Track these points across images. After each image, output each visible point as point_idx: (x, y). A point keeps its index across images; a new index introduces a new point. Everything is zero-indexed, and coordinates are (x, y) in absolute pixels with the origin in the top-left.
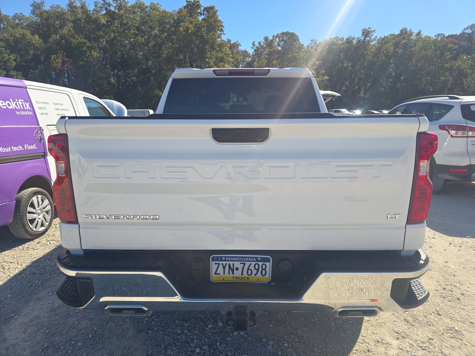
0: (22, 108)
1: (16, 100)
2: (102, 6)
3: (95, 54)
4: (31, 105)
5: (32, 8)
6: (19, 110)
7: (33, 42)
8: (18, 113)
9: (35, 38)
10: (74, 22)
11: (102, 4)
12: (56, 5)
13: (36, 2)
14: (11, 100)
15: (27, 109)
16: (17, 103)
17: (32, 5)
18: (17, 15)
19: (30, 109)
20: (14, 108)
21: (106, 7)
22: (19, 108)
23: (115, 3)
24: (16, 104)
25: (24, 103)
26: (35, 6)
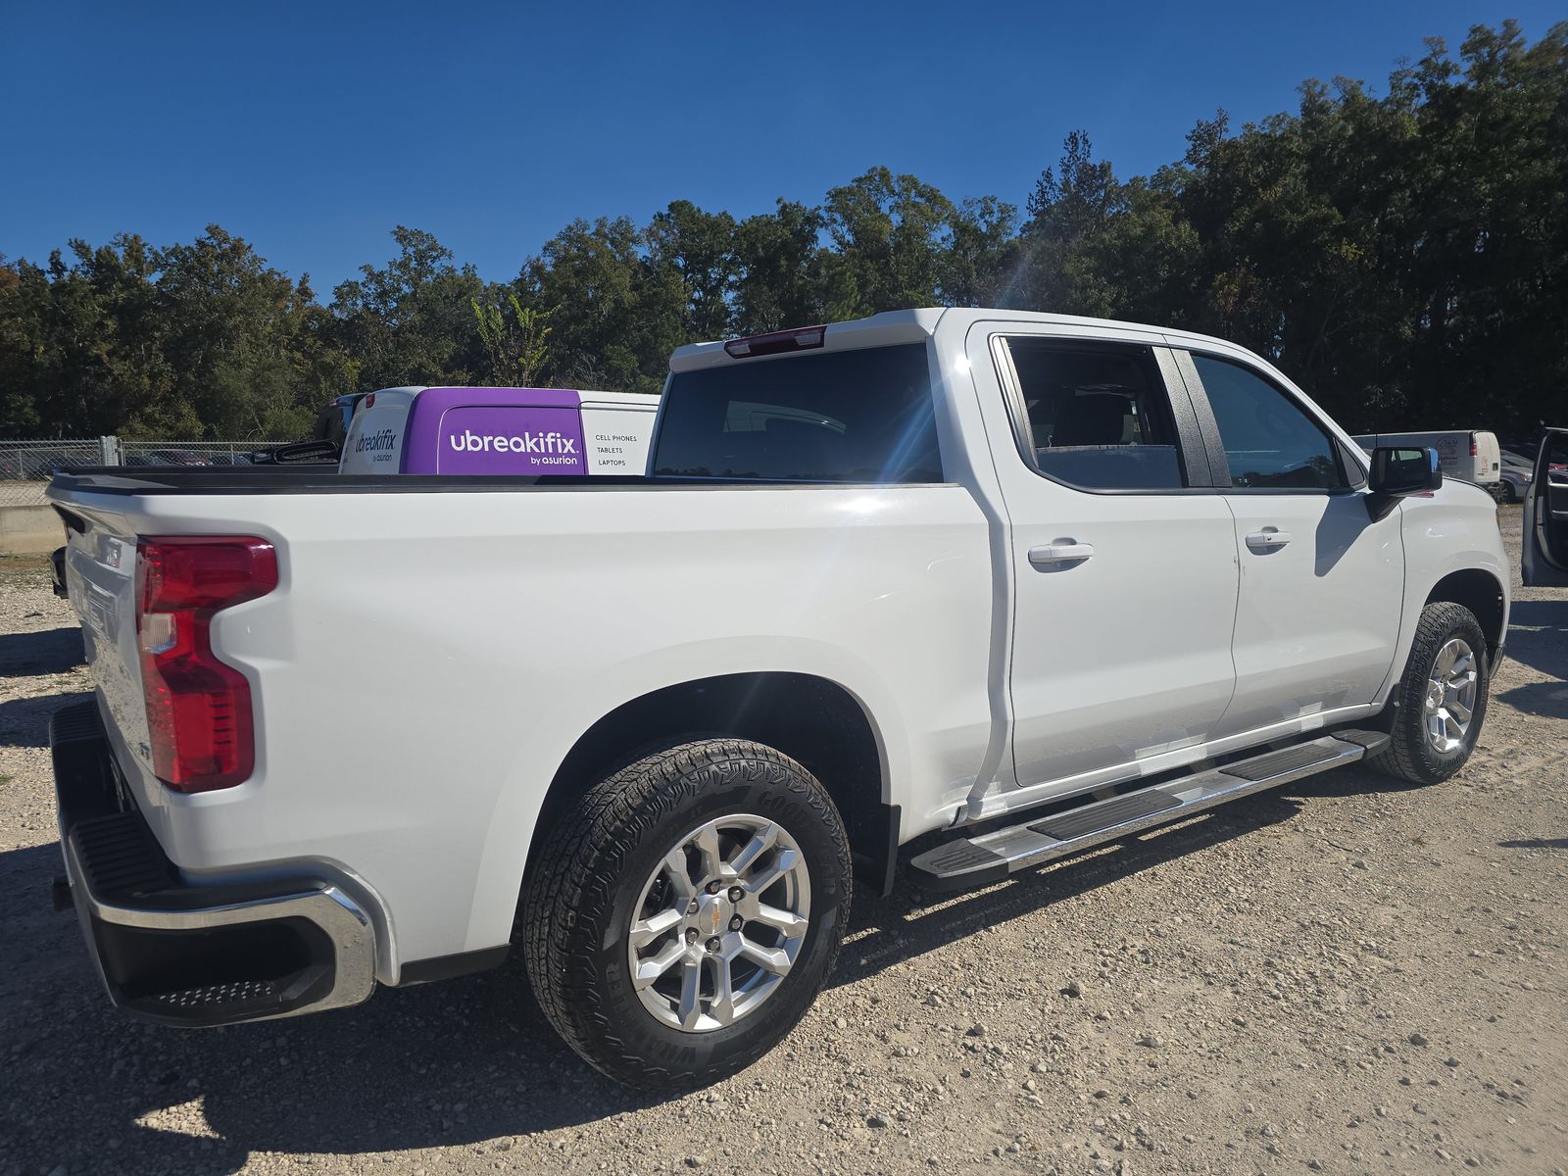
0: (550, 451)
1: (541, 435)
2: (1416, 81)
3: (1349, 250)
4: (580, 445)
5: (1189, 145)
6: (540, 456)
7: (1170, 243)
8: (534, 461)
9: (1178, 230)
10: (1311, 157)
11: (1417, 75)
12: (1274, 115)
13: (1204, 122)
14: (527, 434)
15: (566, 451)
16: (542, 440)
17: (1190, 134)
18: (1164, 170)
19: (573, 451)
20: (529, 450)
21: (1431, 81)
22: (543, 450)
23: (1471, 58)
24: (537, 444)
25: (559, 440)
26: (1198, 138)
